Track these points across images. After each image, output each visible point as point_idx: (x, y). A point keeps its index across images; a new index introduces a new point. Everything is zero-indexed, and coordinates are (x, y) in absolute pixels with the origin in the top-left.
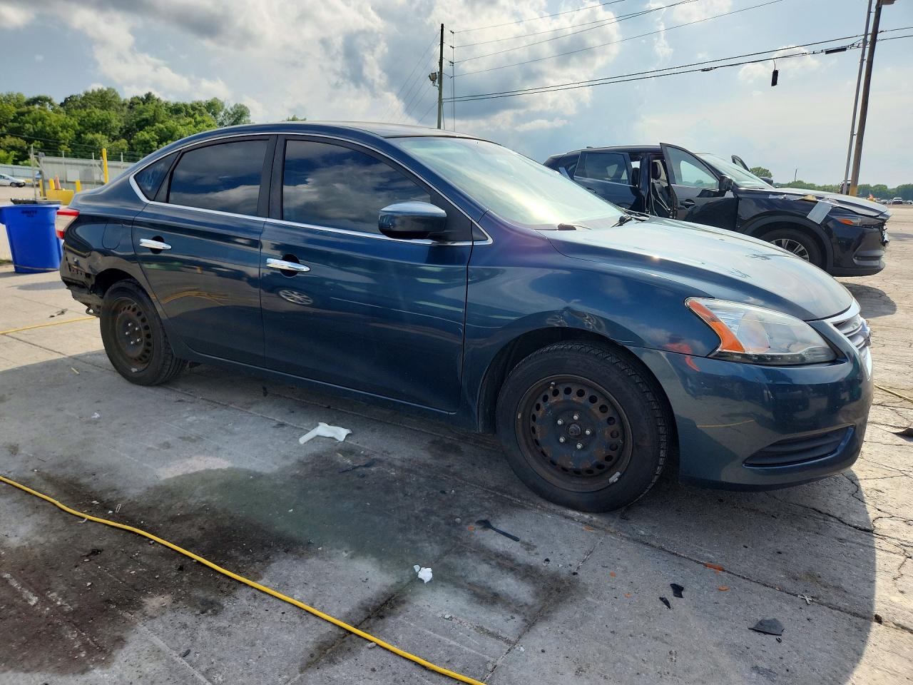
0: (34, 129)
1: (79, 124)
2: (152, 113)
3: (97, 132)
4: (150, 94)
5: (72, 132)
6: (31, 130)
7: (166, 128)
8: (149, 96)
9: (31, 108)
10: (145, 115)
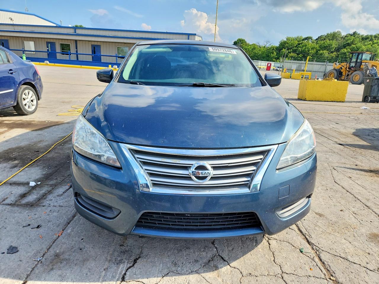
0: (301, 50)
1: (319, 47)
2: (351, 41)
3: (325, 50)
4: (355, 32)
5: (315, 50)
6: (300, 50)
7: (356, 47)
8: (355, 33)
9: (303, 41)
10: (349, 42)
